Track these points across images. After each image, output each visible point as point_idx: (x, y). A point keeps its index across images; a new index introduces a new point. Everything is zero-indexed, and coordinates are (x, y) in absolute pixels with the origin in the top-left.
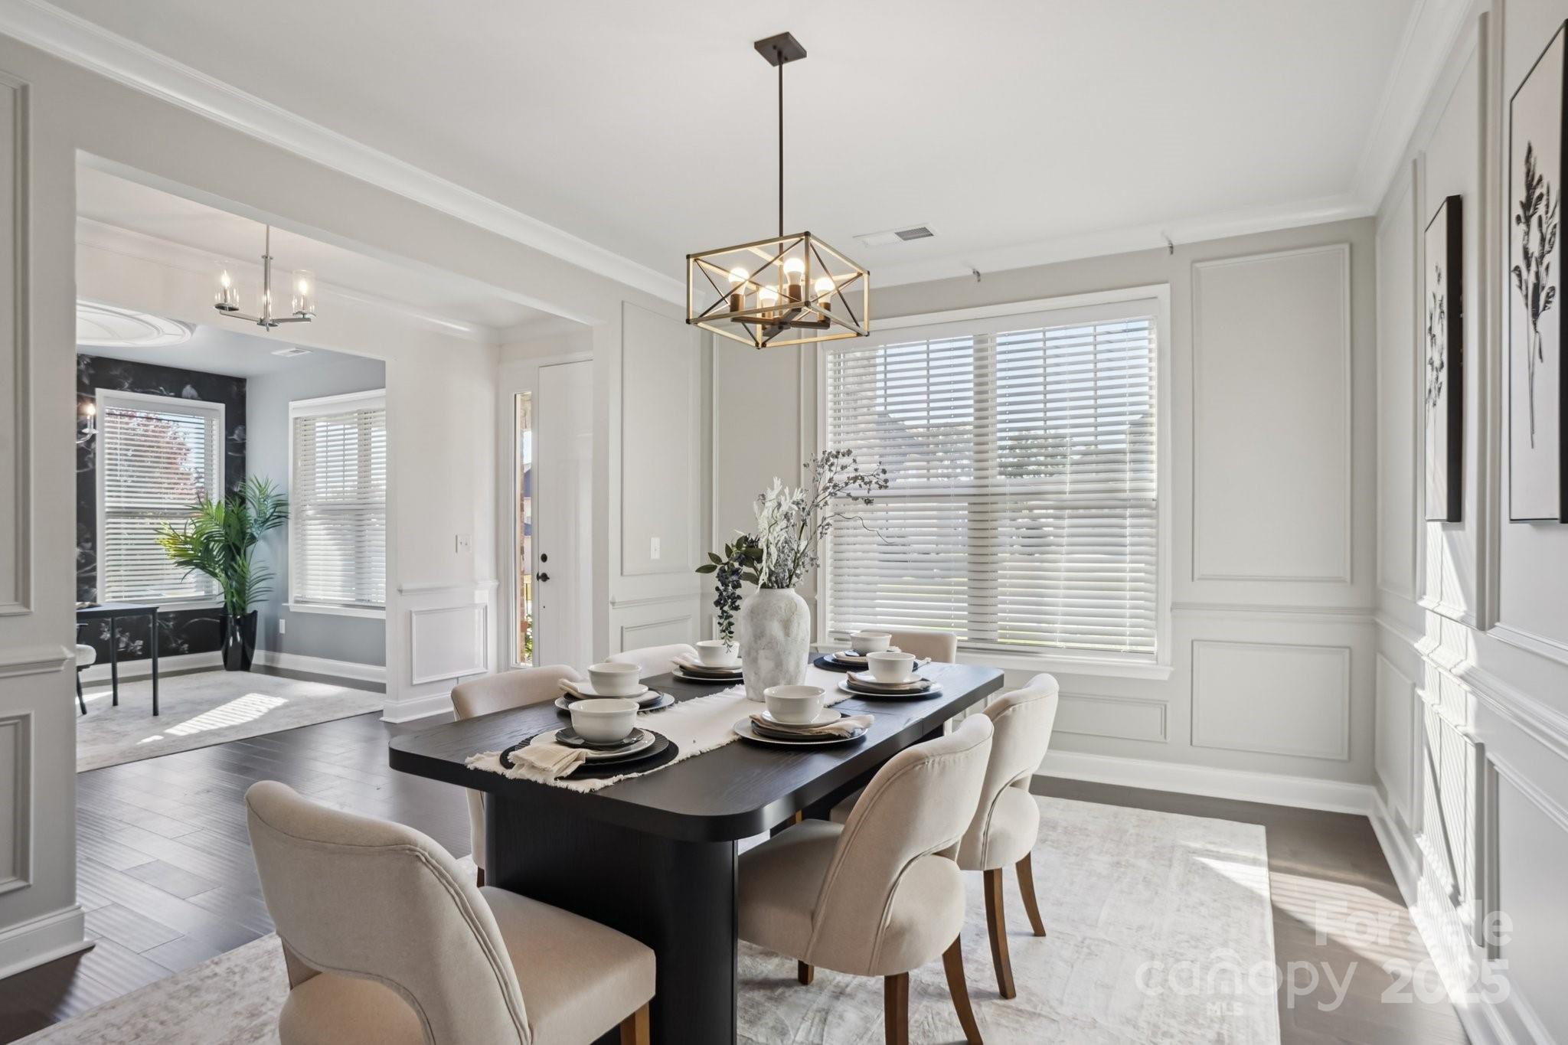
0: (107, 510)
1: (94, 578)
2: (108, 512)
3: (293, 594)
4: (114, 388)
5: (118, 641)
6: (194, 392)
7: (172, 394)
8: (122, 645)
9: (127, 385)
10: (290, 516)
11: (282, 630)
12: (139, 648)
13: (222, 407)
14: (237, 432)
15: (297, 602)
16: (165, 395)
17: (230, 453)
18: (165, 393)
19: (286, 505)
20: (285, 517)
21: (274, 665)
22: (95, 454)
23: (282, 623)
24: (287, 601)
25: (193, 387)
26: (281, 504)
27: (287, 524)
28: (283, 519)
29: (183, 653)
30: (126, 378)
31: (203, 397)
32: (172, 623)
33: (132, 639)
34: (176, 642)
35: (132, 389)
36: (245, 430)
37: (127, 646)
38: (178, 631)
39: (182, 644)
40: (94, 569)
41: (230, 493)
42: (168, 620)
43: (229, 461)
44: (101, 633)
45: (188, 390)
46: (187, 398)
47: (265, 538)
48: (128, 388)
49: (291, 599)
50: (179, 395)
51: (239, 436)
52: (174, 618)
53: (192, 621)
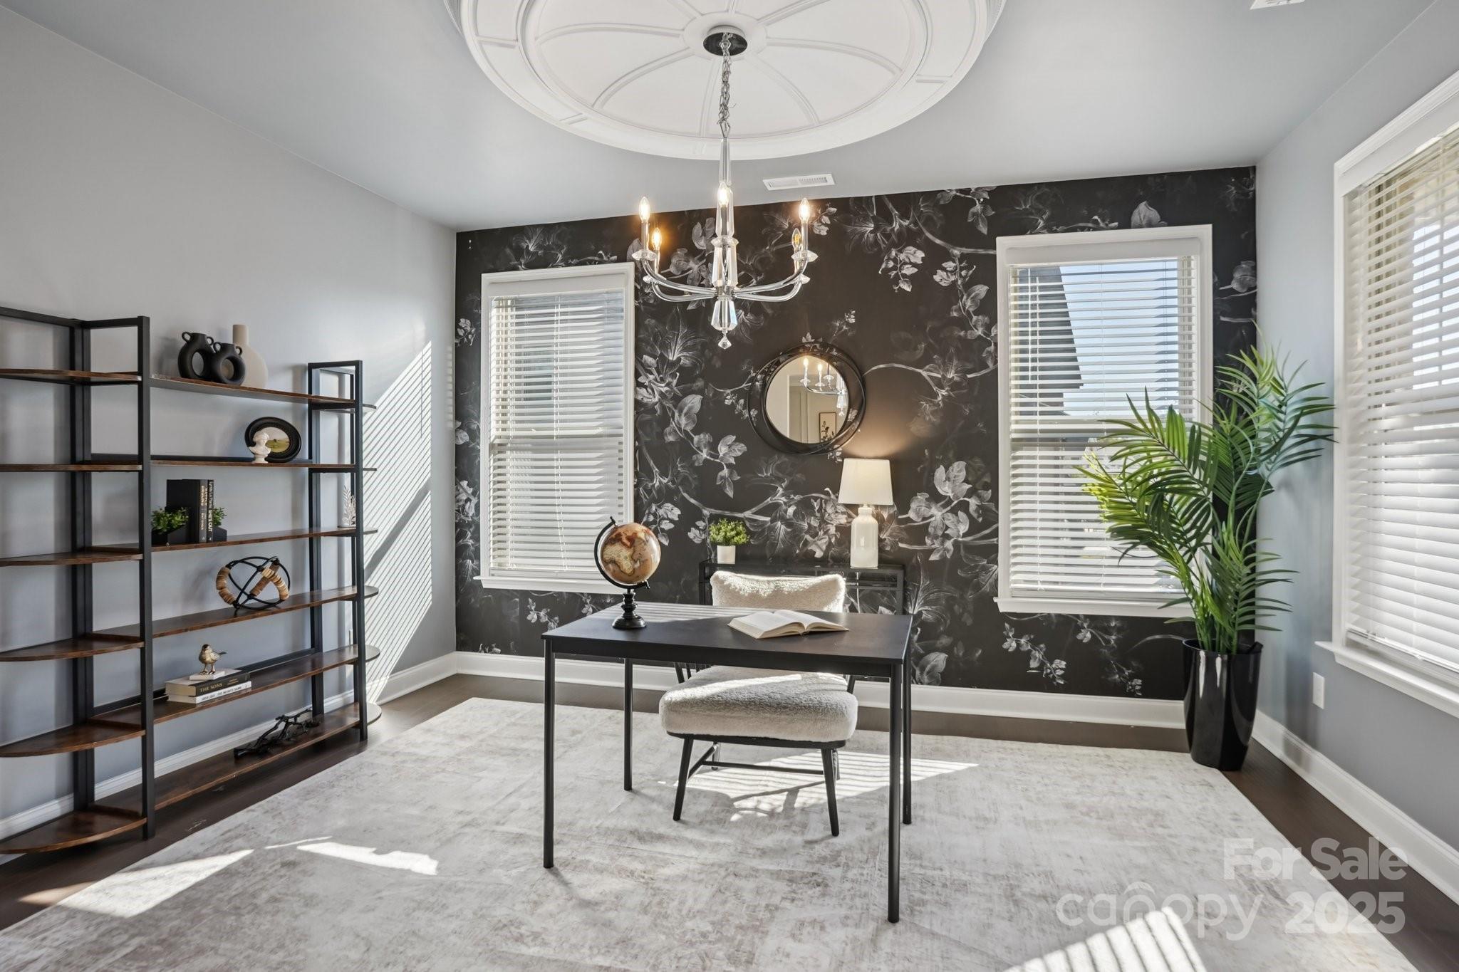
0: (1014, 436)
1: (995, 548)
2: (1014, 440)
3: (1344, 623)
4: (1023, 232)
5: (1028, 655)
6: (1154, 214)
7: (1116, 224)
8: (1034, 664)
9: (1041, 223)
10: (1337, 435)
11: (1319, 699)
12: (1060, 672)
13: (1206, 231)
14: (1237, 275)
15: (1353, 645)
16: (1102, 229)
17: (1223, 319)
18: (1102, 225)
19: (1329, 407)
20: (1324, 437)
21: (1300, 771)
22: (996, 344)
23: (1319, 682)
24: (1328, 636)
25: (1151, 205)
26: (1317, 406)
27: (1331, 452)
28: (1323, 443)
29: (1131, 694)
30: (1040, 213)
31: (1170, 219)
32: (1114, 637)
33: (1050, 656)
34: (1121, 672)
35: (1050, 229)
36: (1254, 268)
37: (1041, 667)
38: (1124, 653)
39: (1132, 677)
40: (995, 534)
41: (1222, 402)
42: (1107, 631)
43: (1222, 335)
44: (1004, 639)
45: (1143, 211)
46: (1140, 226)
47: (1287, 484)
48: (1043, 228)
49: (1339, 632)
50: (1126, 224)
51: (1241, 283)
52: (1119, 630)
53: (1149, 638)
